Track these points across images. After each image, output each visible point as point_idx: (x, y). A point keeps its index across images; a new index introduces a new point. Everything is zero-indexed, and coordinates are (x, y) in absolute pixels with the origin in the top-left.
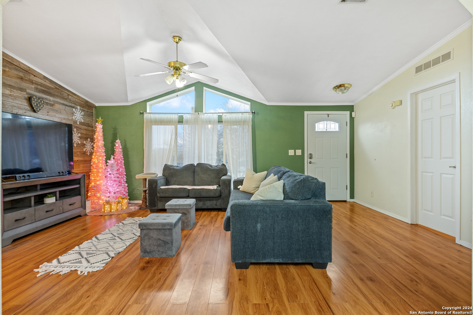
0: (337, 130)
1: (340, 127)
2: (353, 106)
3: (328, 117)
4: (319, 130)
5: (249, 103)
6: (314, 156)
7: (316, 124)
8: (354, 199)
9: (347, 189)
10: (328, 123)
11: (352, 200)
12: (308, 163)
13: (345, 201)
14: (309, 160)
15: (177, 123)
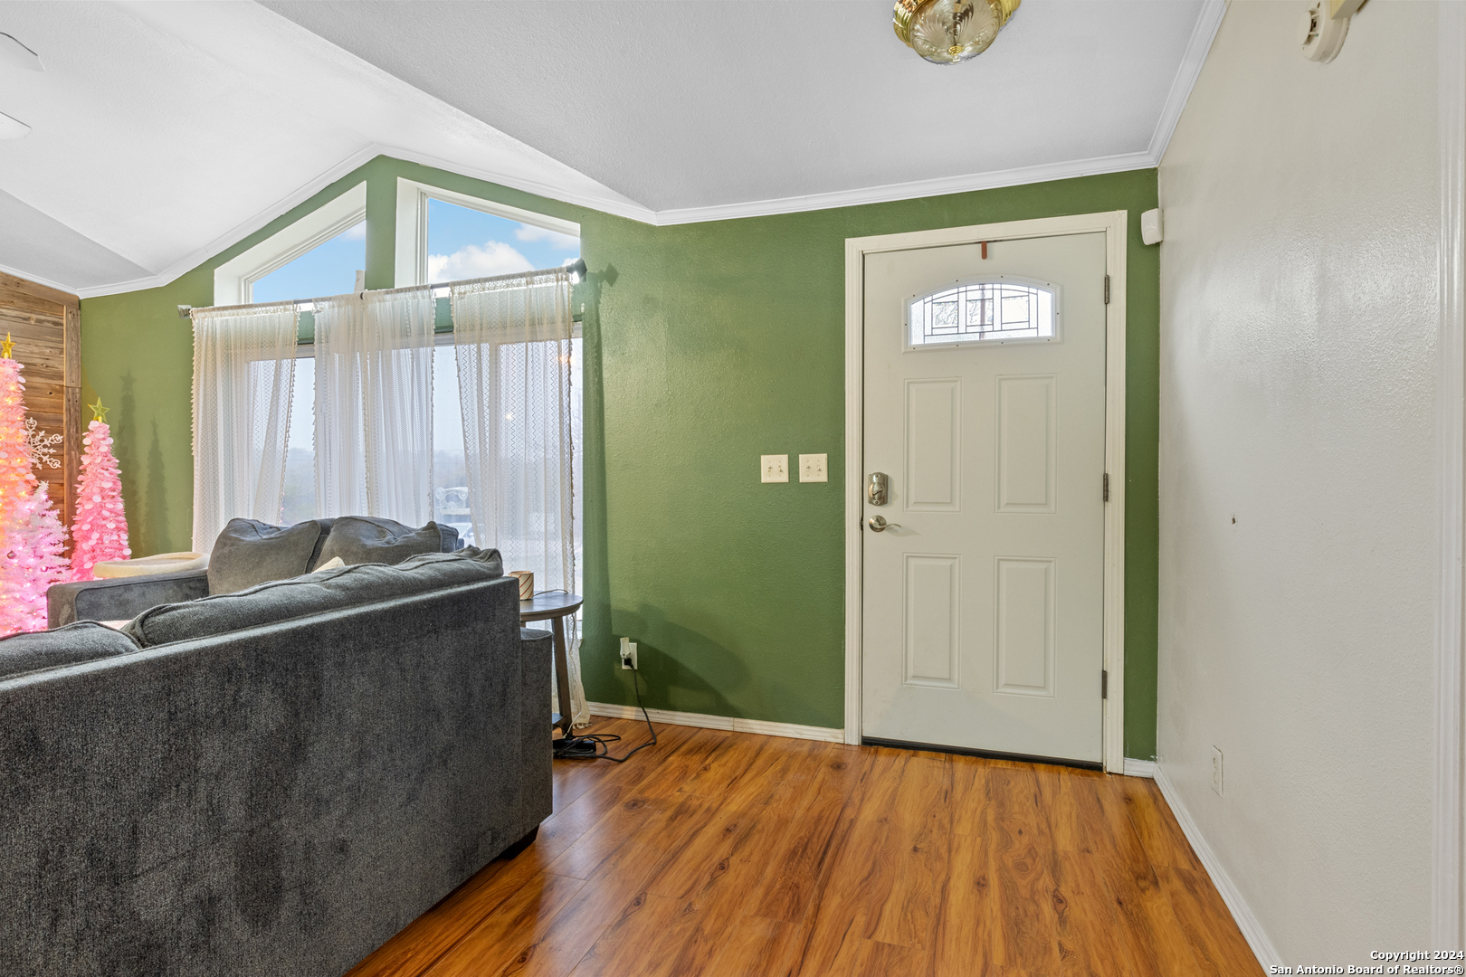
0: (1046, 330)
1: (1061, 314)
2: (1153, 173)
3: (984, 255)
4: (929, 341)
5: (577, 227)
6: (897, 487)
7: (917, 308)
8: (1152, 764)
9: (1104, 695)
10: (988, 294)
11: (1138, 768)
12: (866, 526)
13: (1097, 768)
14: (872, 513)
15: (294, 348)
